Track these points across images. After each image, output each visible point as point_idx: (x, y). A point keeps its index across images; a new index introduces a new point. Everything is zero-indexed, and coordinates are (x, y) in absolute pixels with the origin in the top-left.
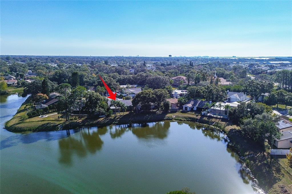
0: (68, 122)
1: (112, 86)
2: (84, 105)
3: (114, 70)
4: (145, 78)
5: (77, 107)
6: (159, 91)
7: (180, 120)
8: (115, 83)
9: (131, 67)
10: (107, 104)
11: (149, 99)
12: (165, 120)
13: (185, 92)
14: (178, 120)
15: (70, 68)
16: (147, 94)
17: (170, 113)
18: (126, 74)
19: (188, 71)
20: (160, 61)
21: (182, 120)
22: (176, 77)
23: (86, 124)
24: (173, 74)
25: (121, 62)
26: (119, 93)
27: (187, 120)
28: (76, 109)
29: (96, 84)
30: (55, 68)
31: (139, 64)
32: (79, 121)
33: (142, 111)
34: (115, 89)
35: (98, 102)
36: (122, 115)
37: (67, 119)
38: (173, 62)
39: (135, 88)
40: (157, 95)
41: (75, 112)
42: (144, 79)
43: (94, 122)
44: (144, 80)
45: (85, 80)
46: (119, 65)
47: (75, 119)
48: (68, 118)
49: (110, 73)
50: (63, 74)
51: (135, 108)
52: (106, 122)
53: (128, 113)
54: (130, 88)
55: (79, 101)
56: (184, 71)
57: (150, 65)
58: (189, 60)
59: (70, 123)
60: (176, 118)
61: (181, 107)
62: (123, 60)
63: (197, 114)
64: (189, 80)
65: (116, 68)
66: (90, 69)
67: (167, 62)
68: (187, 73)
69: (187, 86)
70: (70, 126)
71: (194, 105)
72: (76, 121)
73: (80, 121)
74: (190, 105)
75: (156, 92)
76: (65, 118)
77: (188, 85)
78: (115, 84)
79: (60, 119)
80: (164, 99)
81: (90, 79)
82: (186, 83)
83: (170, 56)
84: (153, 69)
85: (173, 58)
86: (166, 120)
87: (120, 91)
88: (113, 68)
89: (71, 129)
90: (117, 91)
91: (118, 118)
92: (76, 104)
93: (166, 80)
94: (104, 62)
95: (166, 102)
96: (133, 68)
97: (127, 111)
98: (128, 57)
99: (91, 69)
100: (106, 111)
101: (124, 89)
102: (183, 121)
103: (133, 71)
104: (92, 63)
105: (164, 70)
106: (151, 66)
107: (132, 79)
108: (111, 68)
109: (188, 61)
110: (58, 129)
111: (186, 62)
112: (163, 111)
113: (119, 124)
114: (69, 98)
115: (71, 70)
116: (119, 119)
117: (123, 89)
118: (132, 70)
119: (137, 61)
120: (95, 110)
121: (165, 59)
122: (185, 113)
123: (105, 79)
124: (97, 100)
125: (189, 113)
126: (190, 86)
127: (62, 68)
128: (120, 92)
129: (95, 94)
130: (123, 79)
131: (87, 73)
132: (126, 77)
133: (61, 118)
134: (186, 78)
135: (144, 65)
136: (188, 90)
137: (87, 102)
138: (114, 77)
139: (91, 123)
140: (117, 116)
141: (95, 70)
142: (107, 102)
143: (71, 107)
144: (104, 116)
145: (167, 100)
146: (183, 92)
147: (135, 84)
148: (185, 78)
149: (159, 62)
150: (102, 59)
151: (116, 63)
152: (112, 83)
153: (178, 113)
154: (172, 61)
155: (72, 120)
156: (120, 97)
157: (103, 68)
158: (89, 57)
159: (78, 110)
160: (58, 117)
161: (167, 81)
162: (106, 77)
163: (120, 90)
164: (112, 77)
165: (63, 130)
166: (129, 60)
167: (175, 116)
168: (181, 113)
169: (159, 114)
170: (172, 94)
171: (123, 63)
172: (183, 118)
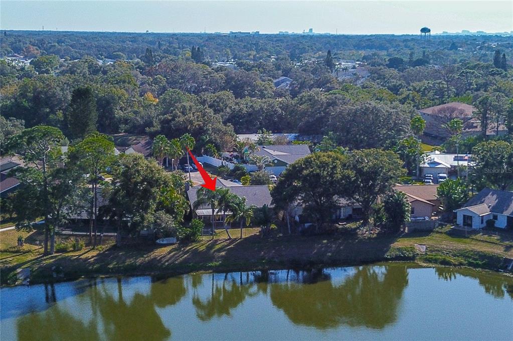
0: (52, 258)
1: (210, 135)
2: (107, 203)
3: (222, 82)
4: (325, 109)
5: (83, 207)
6: (368, 158)
7: (444, 262)
8: (221, 126)
9: (280, 72)
10: (187, 198)
11: (332, 183)
12: (387, 260)
13: (470, 160)
14: (435, 261)
15: (72, 72)
16: (324, 165)
17: (407, 236)
18: (262, 96)
19: (485, 86)
20: (387, 49)
21: (448, 263)
22: (437, 108)
23: (110, 266)
24: (431, 94)
25: (248, 53)
26: (231, 160)
27: (470, 264)
28: (79, 214)
29: (155, 129)
30: (24, 73)
31: (311, 59)
32: (89, 255)
33: (307, 225)
34: (218, 148)
35: (153, 190)
36: (235, 240)
37: (46, 248)
38: (433, 53)
39: (289, 143)
40: (360, 172)
41: (74, 225)
42: (323, 114)
43: (140, 261)
44: (322, 118)
45: (118, 114)
46: (240, 65)
47: (76, 248)
48: (52, 246)
49: (206, 90)
50: (46, 93)
51: (281, 214)
52: (181, 263)
53: (256, 231)
54: (270, 143)
55: (91, 186)
56: (471, 84)
57: (350, 64)
58: (494, 45)
59: (59, 262)
60: (430, 255)
61: (449, 217)
62: (256, 44)
63: (507, 242)
64: (487, 118)
65: (226, 75)
66: (140, 76)
67: (411, 55)
68: (482, 91)
69: (476, 139)
70: (58, 271)
71: (497, 209)
72: (77, 253)
73: (93, 257)
74: (481, 210)
75: (358, 161)
76: (40, 244)
77: (483, 137)
78: (219, 130)
79: (26, 247)
80: (385, 187)
81: (136, 113)
82: (476, 127)
83: (425, 30)
84: (358, 79)
85: (435, 37)
86: (392, 259)
87: (235, 154)
88: (217, 76)
89: (59, 281)
90: (227, 154)
91: (219, 250)
92: (77, 196)
93: (398, 118)
94: (189, 54)
95: (392, 197)
96: (286, 73)
97: (254, 224)
98: (276, 36)
99: (145, 76)
100: (180, 223)
101: (250, 148)
102: (455, 265)
103: (286, 85)
104: (149, 57)
105: (399, 83)
106: (354, 67)
107: (280, 111)
108: (210, 73)
109: (489, 48)
110: (16, 280)
111: (483, 52)
112: (383, 227)
113: (225, 268)
114: (56, 174)
115: (76, 80)
116: (223, 253)
117: (247, 147)
118: (283, 81)
119: (304, 51)
120: (143, 218)
121: (407, 40)
122: (465, 237)
123: (183, 113)
124: (149, 183)
125: (479, 236)
126: (488, 138)
127: (47, 72)
128: (236, 157)
129: (144, 162)
130: (250, 114)
131: (126, 90)
132: (258, 103)
133: (28, 245)
134: (476, 110)
135: (329, 63)
136: (477, 153)
137: (117, 192)
138: (218, 106)
139: (128, 262)
140: (216, 241)
141: (156, 82)
142: (186, 192)
143: (60, 206)
144: (175, 240)
145: (399, 188)
146: (461, 163)
147: (289, 128)
148: (469, 110)
149: (384, 53)
150: (185, 43)
151: (231, 57)
152: (210, 126)
153: (438, 235)
154: (429, 50)
155: (64, 250)
156: (236, 175)
157: (185, 74)
158: (140, 35)
159: (85, 216)
160: (20, 240)
161: (405, 120)
162: (187, 104)
163: (234, 151)
164: (210, 106)
165: (32, 283)
166: (278, 46)
167: (425, 246)
168: (450, 238)
169: (366, 238)
170: (420, 166)
171: (254, 56)
172: (455, 255)
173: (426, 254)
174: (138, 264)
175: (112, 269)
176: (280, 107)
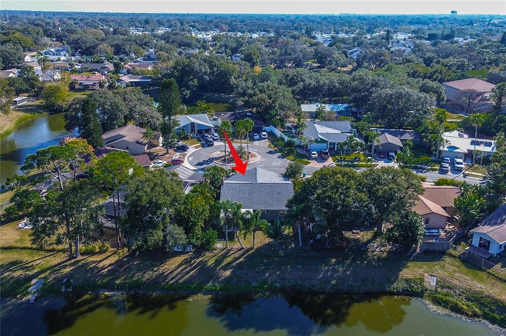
7: (455, 308)
12: (392, 294)
14: (446, 304)
17: (418, 258)
21: (460, 310)
23: (118, 282)
27: (486, 316)
36: (248, 250)
39: (337, 117)
47: (102, 251)
52: (184, 282)
54: (322, 118)
60: (441, 293)
66: (264, 49)
70: (68, 285)
74: (501, 234)
83: (453, 12)
85: (459, 16)
90: (289, 125)
91: (226, 267)
103: (356, 55)
116: (229, 271)
118: (355, 52)
146: (477, 147)
153: (451, 260)
166: (362, 24)
167: (435, 279)
168: (463, 268)
169: (376, 257)
170: (440, 149)
171: (346, 30)
172: (468, 299)
173: (436, 290)
174: (144, 279)
175: (118, 285)
176: (338, 83)
